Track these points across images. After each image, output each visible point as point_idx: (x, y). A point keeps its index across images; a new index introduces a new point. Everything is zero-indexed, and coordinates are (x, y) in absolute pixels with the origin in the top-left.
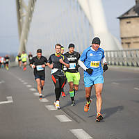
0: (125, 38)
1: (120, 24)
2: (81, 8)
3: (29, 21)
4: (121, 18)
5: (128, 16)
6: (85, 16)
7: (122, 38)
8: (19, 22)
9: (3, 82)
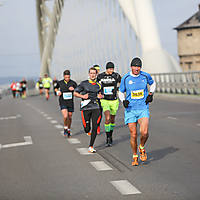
0: (185, 56)
1: (178, 37)
2: (124, 16)
3: (54, 34)
4: (179, 29)
5: (189, 26)
6: (131, 27)
7: (181, 57)
8: (41, 35)
9: (19, 116)
